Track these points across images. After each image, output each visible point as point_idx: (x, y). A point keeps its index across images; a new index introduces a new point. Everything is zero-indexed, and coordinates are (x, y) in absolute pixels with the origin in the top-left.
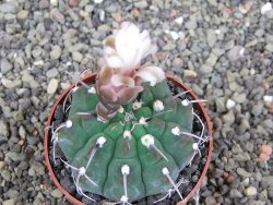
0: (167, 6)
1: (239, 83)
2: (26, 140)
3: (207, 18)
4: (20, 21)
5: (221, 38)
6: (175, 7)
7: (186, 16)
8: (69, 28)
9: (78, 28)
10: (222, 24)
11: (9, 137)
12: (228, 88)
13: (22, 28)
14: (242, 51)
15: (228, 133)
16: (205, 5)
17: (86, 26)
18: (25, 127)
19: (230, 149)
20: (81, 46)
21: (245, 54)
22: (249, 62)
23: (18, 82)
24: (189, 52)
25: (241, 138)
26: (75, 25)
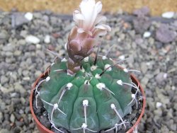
0: (114, 50)
1: (164, 94)
2: (15, 124)
3: (141, 57)
5: (151, 67)
6: (119, 50)
7: (126, 55)
8: (47, 62)
10: (151, 60)
11: (3, 121)
12: (157, 96)
13: (17, 60)
14: (165, 75)
15: (158, 120)
16: (139, 50)
18: (14, 115)
19: (160, 129)
21: (167, 77)
22: (171, 82)
23: (11, 89)
25: (167, 123)
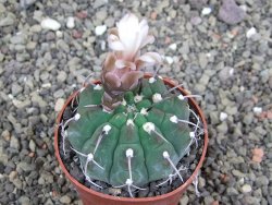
0: (162, 35)
1: (230, 99)
2: (35, 153)
3: (199, 44)
4: (29, 51)
5: (212, 60)
6: (169, 36)
7: (179, 42)
8: (73, 56)
9: (81, 57)
10: (212, 48)
11: (20, 150)
12: (220, 103)
13: (31, 57)
14: (232, 71)
15: (222, 141)
16: (196, 33)
17: (89, 54)
18: (34, 140)
19: (225, 154)
20: (84, 70)
21: (234, 74)
22: (239, 80)
23: (27, 102)
24: (182, 74)
25: (235, 144)
26: (79, 54)
